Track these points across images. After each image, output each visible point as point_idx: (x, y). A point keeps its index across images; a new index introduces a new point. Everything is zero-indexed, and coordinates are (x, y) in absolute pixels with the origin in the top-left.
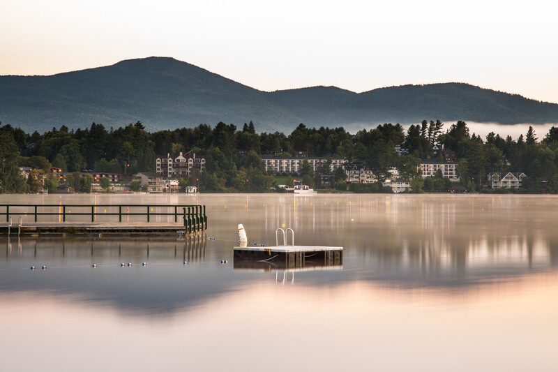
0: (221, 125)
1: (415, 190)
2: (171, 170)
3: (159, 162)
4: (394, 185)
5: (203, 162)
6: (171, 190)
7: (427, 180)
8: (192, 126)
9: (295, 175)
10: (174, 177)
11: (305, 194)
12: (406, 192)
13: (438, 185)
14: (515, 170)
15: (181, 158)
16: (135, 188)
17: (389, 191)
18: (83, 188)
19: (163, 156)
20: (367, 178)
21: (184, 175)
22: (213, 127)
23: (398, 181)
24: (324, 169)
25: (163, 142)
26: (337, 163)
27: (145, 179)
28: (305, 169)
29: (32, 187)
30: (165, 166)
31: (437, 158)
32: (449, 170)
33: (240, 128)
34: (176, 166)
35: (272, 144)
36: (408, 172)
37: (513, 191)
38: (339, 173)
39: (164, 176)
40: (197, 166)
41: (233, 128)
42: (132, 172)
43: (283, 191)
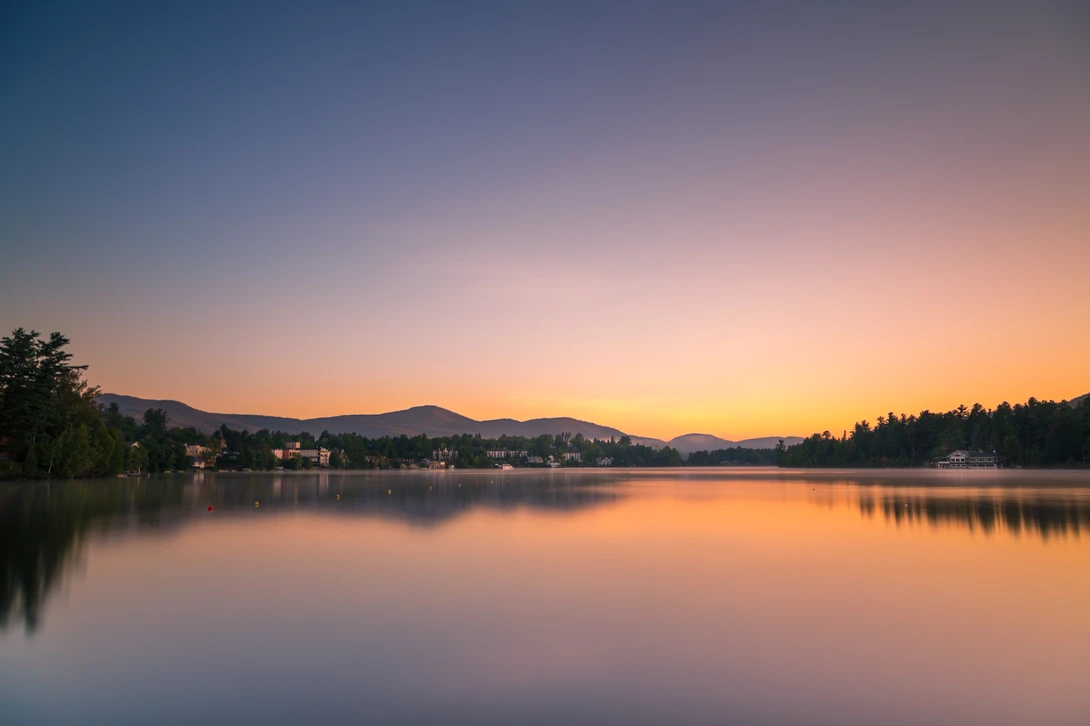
0: (465, 435)
1: (562, 466)
2: (441, 457)
3: (435, 453)
4: (552, 464)
5: (457, 453)
6: (441, 467)
7: (568, 461)
8: (450, 436)
9: (502, 459)
10: (442, 461)
11: (507, 468)
12: (558, 467)
13: (573, 464)
14: (609, 457)
15: (446, 451)
16: (423, 466)
17: (549, 466)
18: (397, 466)
19: (437, 450)
20: (539, 460)
21: (447, 460)
22: (461, 436)
23: (554, 462)
24: (517, 456)
25: (436, 444)
26: (523, 453)
27: (428, 461)
28: (508, 456)
29: (371, 466)
30: (437, 455)
31: (570, 450)
32: (577, 456)
33: (474, 437)
34: (443, 455)
35: (489, 445)
36: (558, 458)
37: (608, 466)
38: (525, 458)
39: (437, 459)
40: (454, 455)
41: (471, 436)
42: (421, 458)
43: (497, 467)
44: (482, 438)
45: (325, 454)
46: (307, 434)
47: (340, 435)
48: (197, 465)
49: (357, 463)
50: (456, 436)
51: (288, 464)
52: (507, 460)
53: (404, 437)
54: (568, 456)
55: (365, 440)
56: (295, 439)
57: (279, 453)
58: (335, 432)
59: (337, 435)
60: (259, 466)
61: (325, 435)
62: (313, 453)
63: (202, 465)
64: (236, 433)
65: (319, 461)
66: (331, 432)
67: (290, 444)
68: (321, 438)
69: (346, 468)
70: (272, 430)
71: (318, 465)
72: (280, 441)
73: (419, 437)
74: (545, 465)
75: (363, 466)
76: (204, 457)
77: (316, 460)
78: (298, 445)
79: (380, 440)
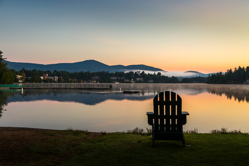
0: (103, 71)
1: (136, 83)
2: (94, 79)
3: (92, 78)
4: (133, 82)
5: (100, 78)
6: (95, 82)
7: (138, 81)
8: (98, 71)
9: (116, 80)
10: (95, 80)
11: (117, 83)
12: (134, 83)
13: (140, 82)
14: (152, 79)
15: (96, 77)
16: (88, 82)
17: (132, 83)
18: (80, 82)
19: (93, 77)
20: (128, 81)
21: (97, 80)
22: (102, 72)
23: (133, 81)
24: (121, 79)
25: (93, 75)
26: (123, 78)
27: (90, 81)
28: (117, 79)
29: (71, 82)
30: (93, 78)
31: (139, 77)
32: (141, 79)
33: (106, 72)
34: (95, 78)
35: (112, 75)
36: (135, 80)
37: (152, 83)
38: (123, 80)
39: (93, 80)
40: (99, 78)
41: (105, 72)
42: (88, 79)
43: (114, 83)
44: (109, 73)
45: (57, 78)
46: (49, 71)
47: (60, 71)
48: (19, 81)
49: (66, 81)
50: (100, 72)
51: (45, 81)
52: (118, 81)
53: (82, 72)
54: (138, 79)
55: (69, 73)
56: (45, 73)
57: (42, 78)
58: (58, 70)
59: (59, 71)
60: (37, 82)
61: (55, 71)
62: (52, 78)
63: (21, 81)
64: (28, 71)
65: (54, 80)
66: (57, 70)
67: (44, 75)
68: (54, 72)
69: (63, 83)
70: (37, 69)
71: (54, 81)
72: (41, 73)
73: (87, 72)
74: (130, 82)
75: (69, 82)
76: (21, 79)
77: (53, 80)
78: (47, 75)
79: (74, 73)
